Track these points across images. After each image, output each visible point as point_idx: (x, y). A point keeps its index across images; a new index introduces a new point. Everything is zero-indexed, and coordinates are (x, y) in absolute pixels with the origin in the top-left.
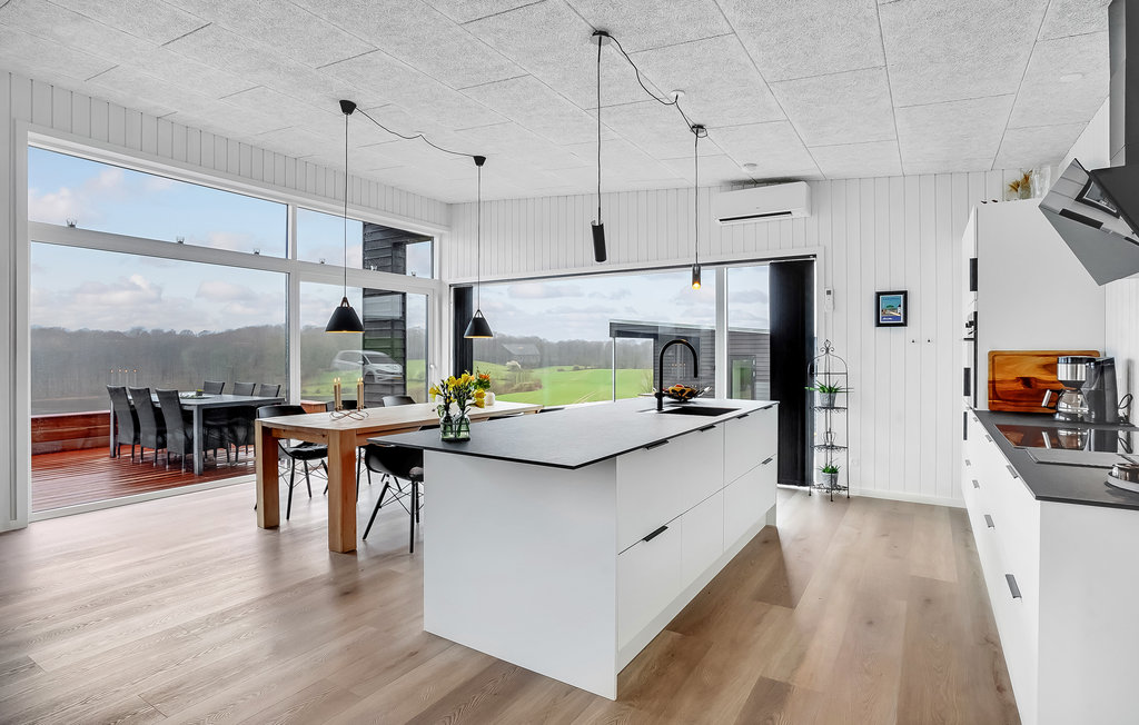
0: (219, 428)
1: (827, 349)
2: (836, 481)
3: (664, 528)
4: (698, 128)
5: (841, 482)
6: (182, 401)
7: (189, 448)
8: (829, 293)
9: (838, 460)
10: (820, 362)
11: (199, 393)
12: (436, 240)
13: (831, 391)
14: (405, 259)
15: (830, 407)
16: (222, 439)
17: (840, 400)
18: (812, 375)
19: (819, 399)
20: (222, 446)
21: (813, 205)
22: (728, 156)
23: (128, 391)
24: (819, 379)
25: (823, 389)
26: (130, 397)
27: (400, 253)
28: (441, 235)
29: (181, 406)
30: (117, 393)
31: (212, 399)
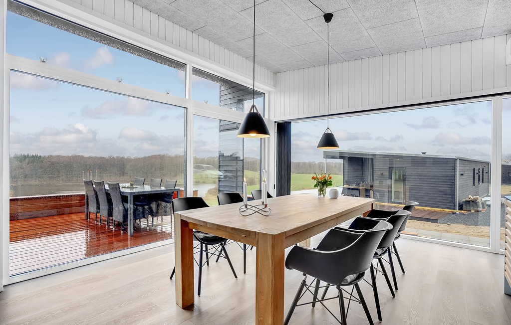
0: (142, 206)
6: (122, 190)
7: (125, 217)
11: (132, 185)
12: (266, 95)
14: (243, 109)
16: (144, 212)
20: (144, 217)
23: (93, 183)
26: (94, 186)
27: (240, 106)
28: (269, 92)
29: (121, 192)
30: (89, 183)
31: (138, 189)
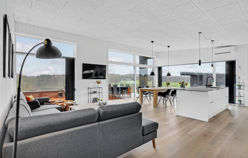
1: (239, 78)
2: (241, 103)
3: (213, 102)
4: (212, 41)
5: (242, 103)
8: (239, 67)
9: (242, 99)
10: (237, 80)
13: (240, 86)
14: (147, 62)
15: (240, 89)
17: (242, 87)
18: (235, 83)
19: (237, 87)
21: (235, 51)
22: (217, 44)
24: (237, 84)
25: (238, 85)
27: (146, 61)
28: (155, 58)
29: (117, 87)
